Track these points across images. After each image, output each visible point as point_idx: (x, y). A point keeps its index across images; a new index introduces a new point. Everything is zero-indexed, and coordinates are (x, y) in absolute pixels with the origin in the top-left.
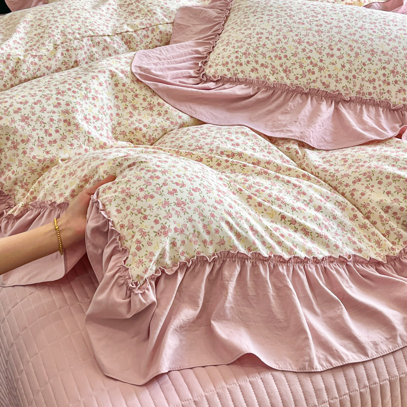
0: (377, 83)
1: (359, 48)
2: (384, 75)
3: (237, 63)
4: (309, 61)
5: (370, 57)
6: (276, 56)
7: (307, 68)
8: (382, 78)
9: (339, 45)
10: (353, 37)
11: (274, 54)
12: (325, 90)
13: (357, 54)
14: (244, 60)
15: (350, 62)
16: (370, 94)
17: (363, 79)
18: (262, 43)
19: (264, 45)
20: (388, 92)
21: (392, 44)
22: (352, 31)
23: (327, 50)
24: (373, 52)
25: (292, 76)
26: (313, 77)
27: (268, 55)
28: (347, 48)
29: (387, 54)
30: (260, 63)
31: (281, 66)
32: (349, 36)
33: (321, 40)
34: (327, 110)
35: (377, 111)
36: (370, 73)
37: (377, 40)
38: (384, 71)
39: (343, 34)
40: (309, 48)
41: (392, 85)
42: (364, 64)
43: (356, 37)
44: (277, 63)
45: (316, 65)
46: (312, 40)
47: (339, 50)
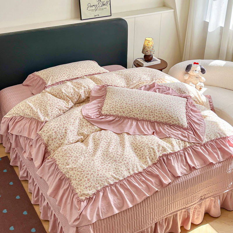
0: (147, 115)
1: (142, 105)
3: (110, 110)
6: (121, 108)
7: (129, 111)
8: (149, 114)
10: (141, 102)
11: (120, 107)
12: (134, 117)
13: (142, 107)
14: (112, 109)
15: (140, 109)
16: (146, 118)
17: (144, 114)
18: (117, 104)
19: (117, 105)
20: (150, 117)
21: (151, 104)
22: (140, 100)
24: (146, 107)
25: (125, 113)
26: (131, 114)
27: (118, 108)
29: (150, 107)
30: (116, 110)
31: (122, 111)
32: (140, 102)
33: (132, 103)
34: (134, 123)
35: (148, 123)
36: (145, 112)
37: (147, 103)
38: (149, 112)
39: (138, 101)
40: (129, 106)
41: (151, 116)
42: (144, 110)
43: (142, 102)
44: (121, 110)
46: (130, 103)
47: (137, 106)
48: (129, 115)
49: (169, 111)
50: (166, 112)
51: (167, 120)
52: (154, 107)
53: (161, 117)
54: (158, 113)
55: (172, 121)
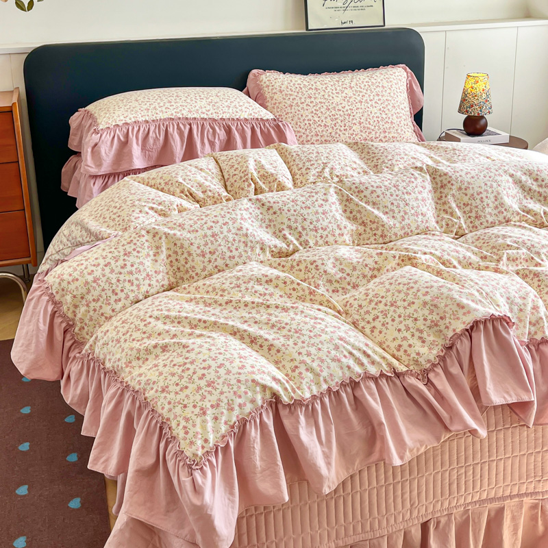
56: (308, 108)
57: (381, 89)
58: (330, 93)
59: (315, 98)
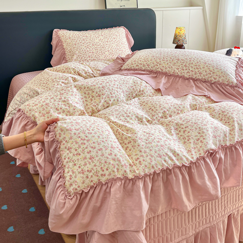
0: (179, 70)
1: (174, 58)
2: (182, 67)
4: (156, 62)
5: (177, 61)
6: (145, 61)
7: (155, 64)
8: (181, 68)
9: (167, 57)
13: (173, 60)
15: (170, 63)
16: (177, 73)
20: (184, 73)
21: (186, 57)
22: (172, 53)
23: (163, 59)
24: (178, 60)
25: (150, 67)
26: (157, 67)
27: (142, 61)
28: (169, 58)
29: (183, 60)
30: (139, 63)
31: (146, 64)
33: (161, 56)
36: (177, 66)
38: (182, 66)
40: (156, 58)
41: (185, 70)
42: (175, 63)
45: (158, 63)
46: (158, 56)
47: (167, 59)
48: (156, 69)
49: (210, 66)
50: (205, 66)
51: (207, 77)
52: (188, 61)
53: (198, 73)
54: (194, 67)
55: (214, 78)
56: (84, 45)
57: (115, 36)
58: (93, 38)
59: (86, 40)
